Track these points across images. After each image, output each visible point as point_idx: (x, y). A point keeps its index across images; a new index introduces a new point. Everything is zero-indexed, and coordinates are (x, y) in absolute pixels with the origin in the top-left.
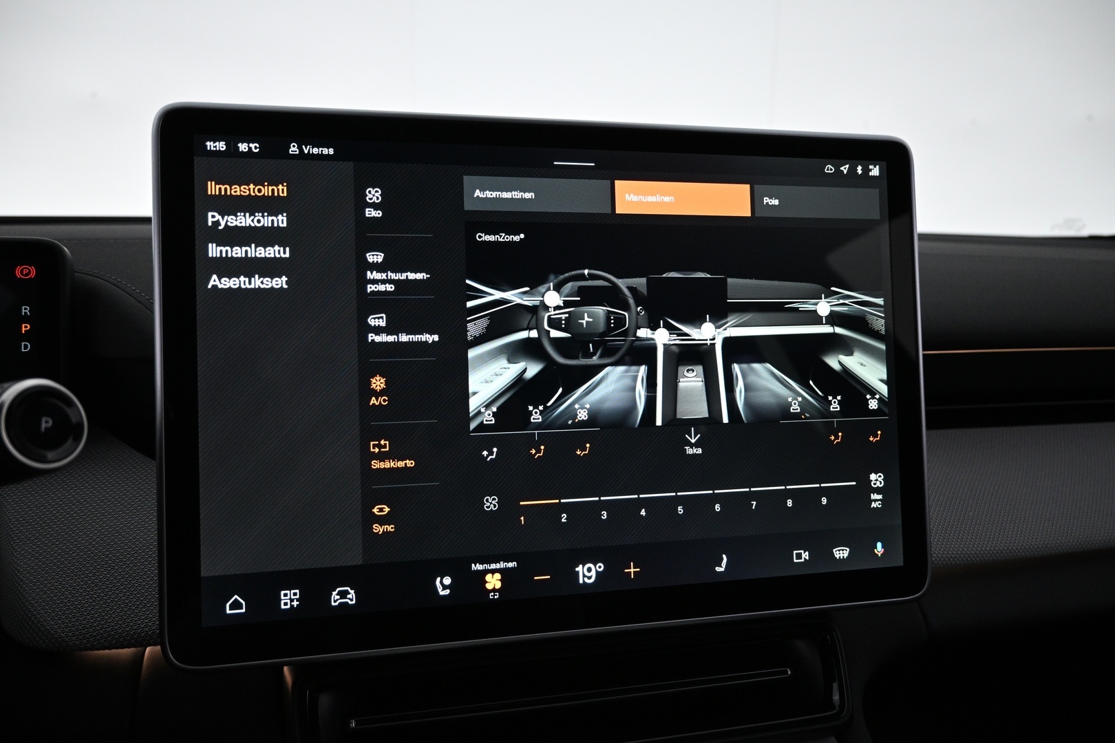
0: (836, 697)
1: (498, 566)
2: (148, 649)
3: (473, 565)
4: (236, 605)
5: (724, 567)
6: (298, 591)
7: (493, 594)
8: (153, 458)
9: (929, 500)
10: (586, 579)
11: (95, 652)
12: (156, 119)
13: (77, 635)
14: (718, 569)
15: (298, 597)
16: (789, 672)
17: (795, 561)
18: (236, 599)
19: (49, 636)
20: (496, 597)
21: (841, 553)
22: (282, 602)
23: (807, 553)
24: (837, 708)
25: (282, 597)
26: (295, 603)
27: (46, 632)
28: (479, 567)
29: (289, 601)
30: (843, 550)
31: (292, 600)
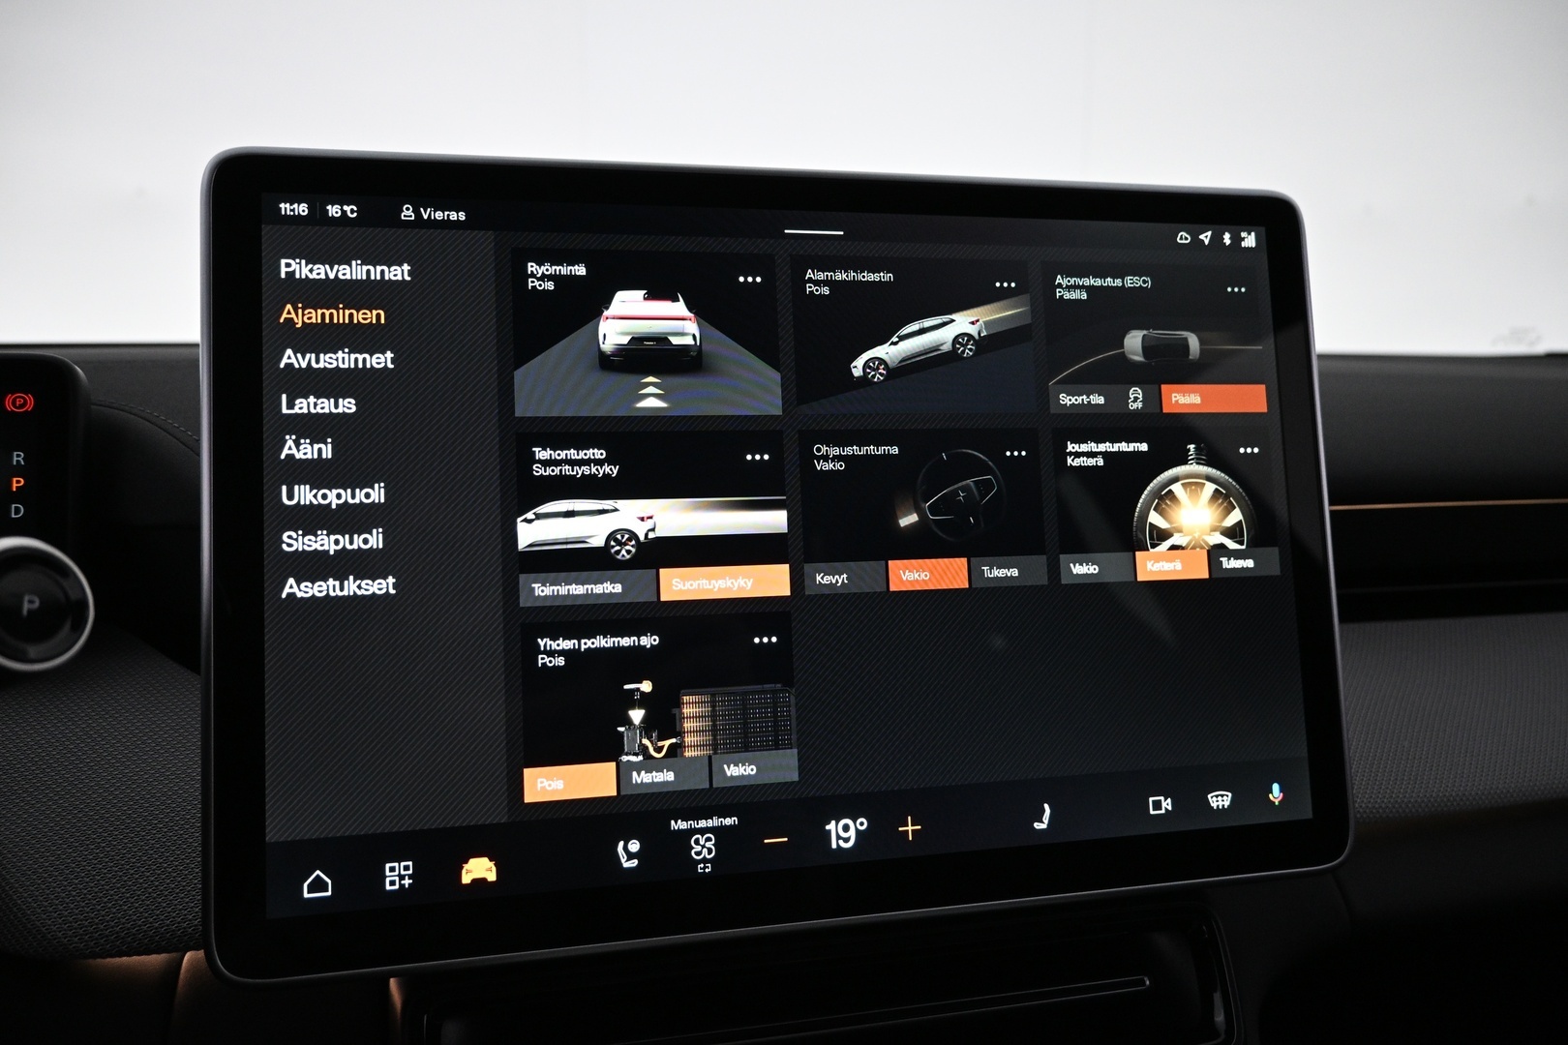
0: (1220, 1018)
1: (710, 823)
2: (188, 956)
3: (673, 822)
4: (318, 885)
5: (1046, 821)
6: (410, 863)
7: (702, 865)
8: (196, 670)
9: (1348, 730)
10: (841, 842)
11: (108, 960)
12: (207, 172)
13: (81, 935)
14: (1037, 826)
15: (410, 872)
16: (1148, 983)
17: (1152, 812)
18: (318, 876)
19: (39, 936)
20: (707, 870)
21: (1220, 800)
22: (388, 880)
23: (1169, 800)
24: (1223, 1037)
25: (388, 873)
26: (407, 882)
27: (34, 931)
28: (682, 825)
29: (397, 879)
30: (1222, 796)
31: (402, 878)
